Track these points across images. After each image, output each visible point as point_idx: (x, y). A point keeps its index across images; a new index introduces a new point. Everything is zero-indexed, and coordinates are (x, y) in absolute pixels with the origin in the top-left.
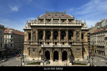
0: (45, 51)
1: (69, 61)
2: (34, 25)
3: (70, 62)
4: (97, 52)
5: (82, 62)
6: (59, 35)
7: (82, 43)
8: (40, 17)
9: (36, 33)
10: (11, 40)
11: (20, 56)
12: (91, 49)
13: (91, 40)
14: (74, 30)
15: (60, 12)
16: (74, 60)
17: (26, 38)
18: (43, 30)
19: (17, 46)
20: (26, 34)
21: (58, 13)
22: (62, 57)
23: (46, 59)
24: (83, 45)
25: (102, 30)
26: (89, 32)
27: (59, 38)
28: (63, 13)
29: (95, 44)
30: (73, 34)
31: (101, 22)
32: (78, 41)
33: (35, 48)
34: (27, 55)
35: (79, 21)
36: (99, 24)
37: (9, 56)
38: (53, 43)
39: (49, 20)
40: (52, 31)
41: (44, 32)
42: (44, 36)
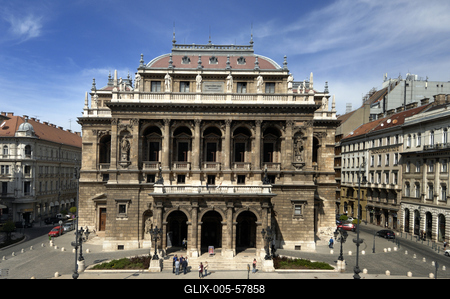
0: (169, 211)
1: (264, 254)
2: (126, 99)
3: (267, 258)
4: (366, 215)
5: (313, 255)
6: (226, 144)
7: (314, 175)
8: (149, 65)
9: (131, 137)
10: (26, 167)
11: (61, 233)
13: (345, 166)
14: (284, 123)
15: (228, 47)
16: (281, 247)
17: (89, 159)
18: (162, 122)
19: (49, 189)
20: (88, 142)
21: (223, 49)
22: (234, 235)
23: (170, 246)
24: (316, 187)
27: (224, 155)
28: (242, 49)
30: (279, 141)
31: (387, 89)
32: (300, 168)
33: (126, 201)
34: (91, 228)
36: (376, 97)
37: (18, 235)
38: (202, 180)
39: (186, 80)
40: (197, 128)
41: (165, 132)
42: (165, 148)
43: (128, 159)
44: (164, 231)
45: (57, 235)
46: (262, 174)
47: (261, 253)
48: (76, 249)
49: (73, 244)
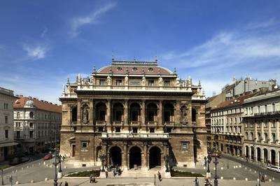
0: (110, 147)
1: (165, 169)
2: (85, 89)
3: (167, 171)
4: (226, 149)
5: (193, 170)
6: (143, 112)
7: (194, 128)
8: (98, 71)
9: (89, 108)
10: (30, 123)
11: (52, 157)
12: (212, 142)
13: (213, 123)
14: (175, 101)
15: (143, 62)
16: (175, 166)
17: (66, 119)
18: (106, 100)
19: (44, 135)
20: (65, 111)
21: (140, 64)
22: (148, 159)
23: (112, 165)
24: (195, 135)
25: (236, 101)
26: (208, 105)
27: (142, 118)
28: (151, 64)
29: (222, 131)
30: (173, 110)
32: (185, 124)
33: (87, 141)
34: (68, 155)
35: (188, 81)
36: (229, 89)
37: (26, 159)
38: (130, 130)
39: (120, 79)
40: (126, 104)
41: (108, 106)
42: (108, 114)
43: (87, 119)
44: (108, 157)
45: (49, 159)
46: (164, 127)
47: (163, 169)
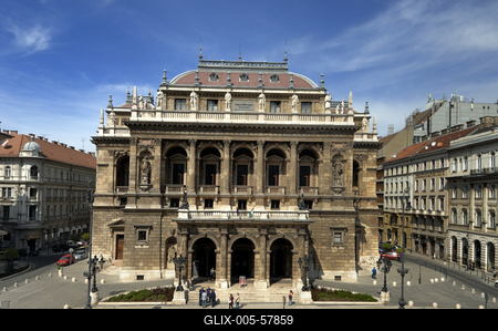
0: (194, 239)
1: (301, 285)
2: (146, 118)
3: (305, 289)
4: (411, 243)
5: (354, 286)
6: (258, 166)
7: (354, 200)
8: (172, 81)
9: (153, 158)
10: (32, 190)
11: (73, 261)
13: (388, 190)
14: (321, 144)
15: (260, 63)
16: (319, 278)
17: (104, 182)
18: (187, 142)
19: (58, 214)
20: (103, 163)
21: (254, 66)
22: (268, 264)
23: (196, 277)
24: (357, 213)
27: (257, 178)
28: (275, 67)
30: (316, 164)
31: (431, 110)
32: (340, 192)
34: (107, 256)
36: (421, 118)
37: (22, 264)
38: (232, 205)
39: (214, 98)
40: (226, 149)
41: (191, 154)
42: (191, 170)
43: (149, 181)
44: (190, 259)
45: (68, 264)
46: (299, 199)
47: (298, 284)
48: (89, 279)
49: (85, 274)
